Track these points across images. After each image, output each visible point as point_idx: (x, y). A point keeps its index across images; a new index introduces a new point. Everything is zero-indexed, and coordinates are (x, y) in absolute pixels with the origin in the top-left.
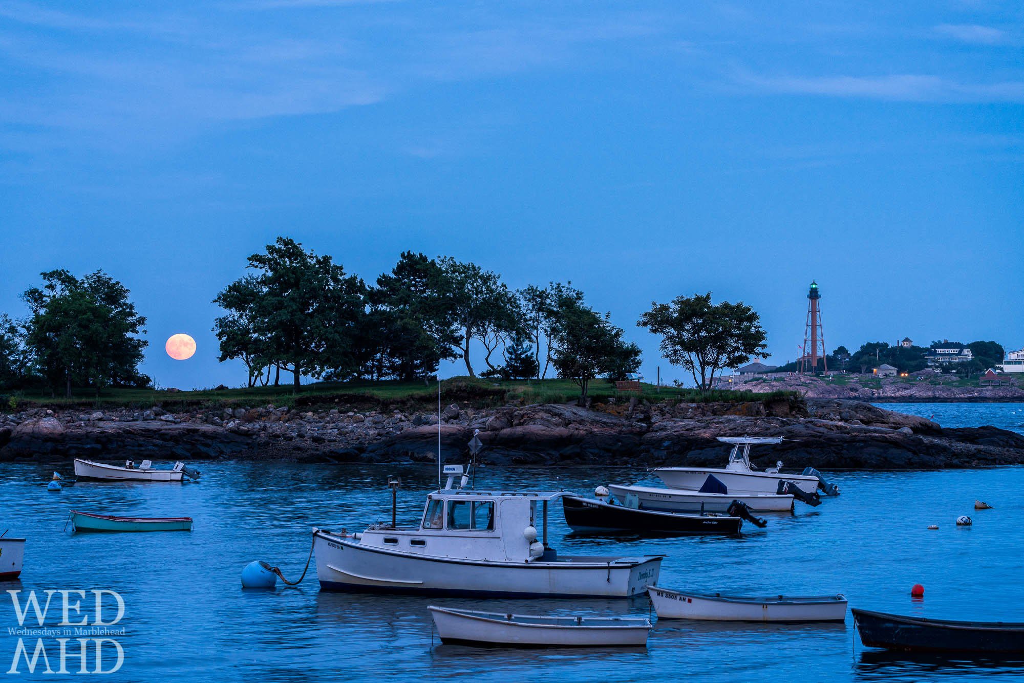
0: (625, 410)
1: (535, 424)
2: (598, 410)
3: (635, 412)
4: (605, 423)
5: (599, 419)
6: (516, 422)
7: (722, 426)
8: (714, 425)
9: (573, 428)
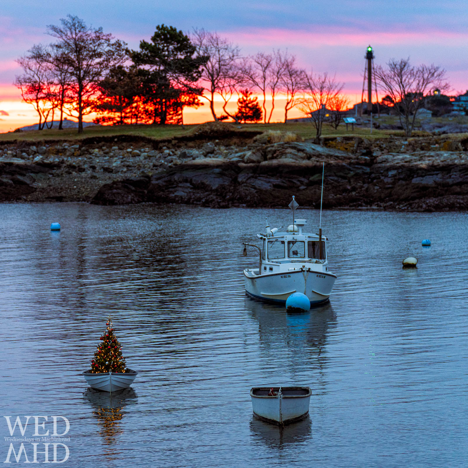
0: (351, 147)
1: (286, 157)
2: (329, 146)
3: (359, 148)
4: (337, 157)
5: (332, 153)
6: (269, 156)
7: (434, 159)
8: (427, 159)
9: (315, 161)
